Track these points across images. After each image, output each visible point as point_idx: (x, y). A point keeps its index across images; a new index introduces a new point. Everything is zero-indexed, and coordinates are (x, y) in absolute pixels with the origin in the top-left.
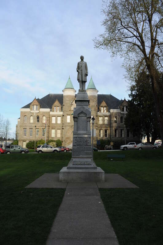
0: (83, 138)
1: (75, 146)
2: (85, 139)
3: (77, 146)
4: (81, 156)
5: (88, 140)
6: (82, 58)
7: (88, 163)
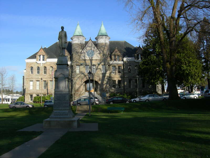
0: (62, 94)
1: (56, 100)
2: (64, 95)
3: (58, 100)
4: (60, 108)
5: (66, 96)
6: (62, 28)
7: (65, 114)
